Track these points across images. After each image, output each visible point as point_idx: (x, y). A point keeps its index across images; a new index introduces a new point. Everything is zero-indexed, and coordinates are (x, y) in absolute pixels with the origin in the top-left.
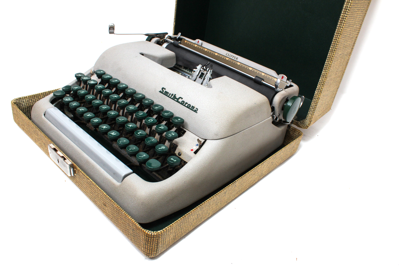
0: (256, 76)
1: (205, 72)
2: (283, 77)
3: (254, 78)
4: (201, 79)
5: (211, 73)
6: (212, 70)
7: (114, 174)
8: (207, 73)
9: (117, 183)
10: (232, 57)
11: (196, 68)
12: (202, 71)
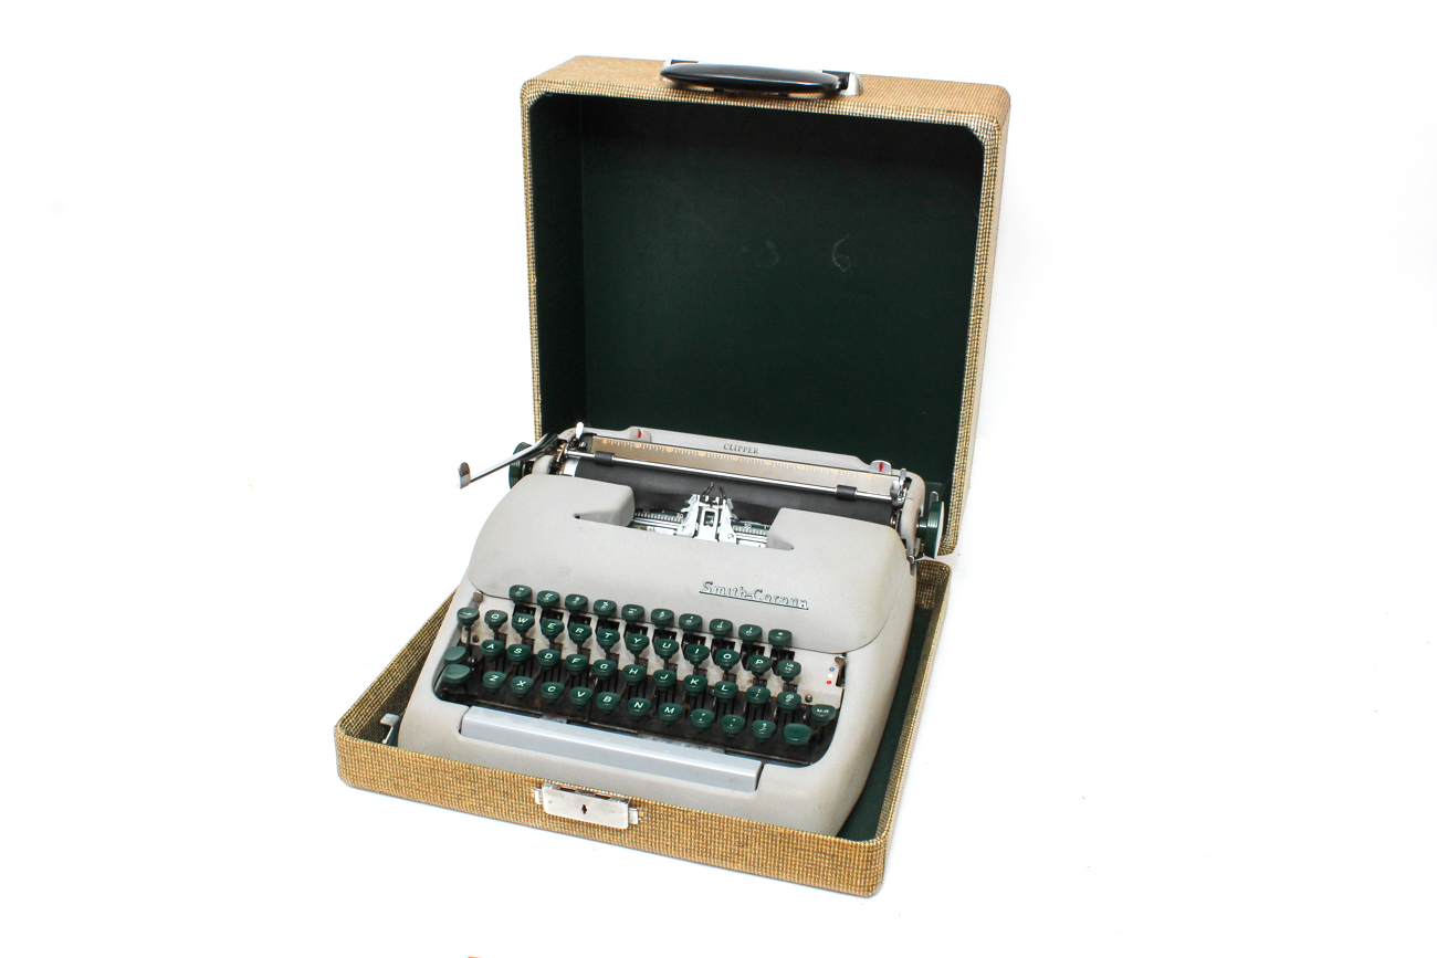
0: (839, 486)
1: (715, 509)
2: (881, 466)
3: (835, 490)
4: (711, 525)
5: (732, 507)
6: (729, 500)
7: (732, 782)
8: (720, 510)
9: (750, 795)
10: (742, 450)
11: (688, 505)
12: (706, 508)
